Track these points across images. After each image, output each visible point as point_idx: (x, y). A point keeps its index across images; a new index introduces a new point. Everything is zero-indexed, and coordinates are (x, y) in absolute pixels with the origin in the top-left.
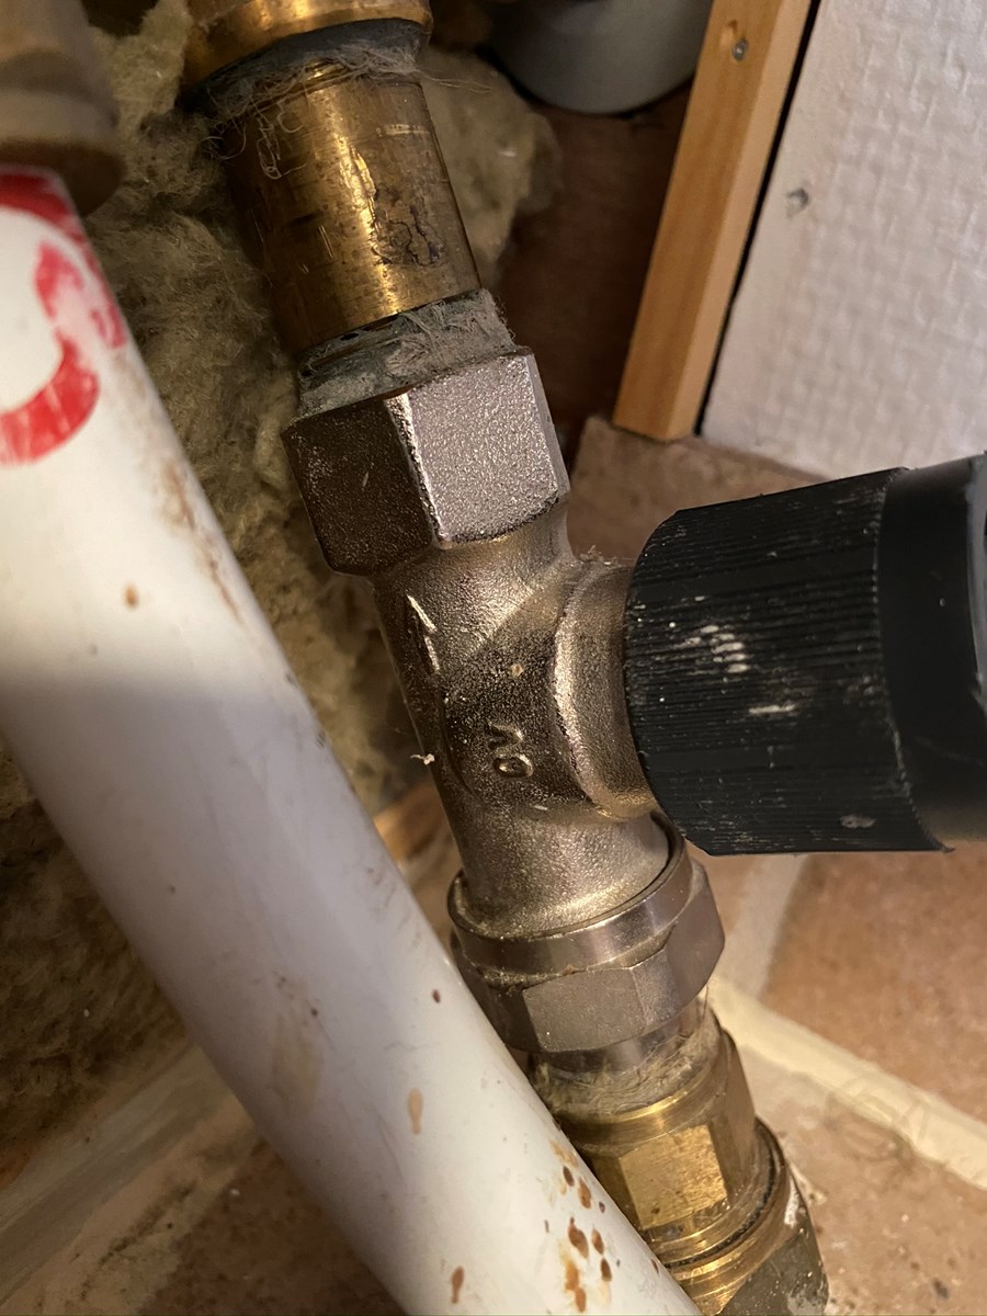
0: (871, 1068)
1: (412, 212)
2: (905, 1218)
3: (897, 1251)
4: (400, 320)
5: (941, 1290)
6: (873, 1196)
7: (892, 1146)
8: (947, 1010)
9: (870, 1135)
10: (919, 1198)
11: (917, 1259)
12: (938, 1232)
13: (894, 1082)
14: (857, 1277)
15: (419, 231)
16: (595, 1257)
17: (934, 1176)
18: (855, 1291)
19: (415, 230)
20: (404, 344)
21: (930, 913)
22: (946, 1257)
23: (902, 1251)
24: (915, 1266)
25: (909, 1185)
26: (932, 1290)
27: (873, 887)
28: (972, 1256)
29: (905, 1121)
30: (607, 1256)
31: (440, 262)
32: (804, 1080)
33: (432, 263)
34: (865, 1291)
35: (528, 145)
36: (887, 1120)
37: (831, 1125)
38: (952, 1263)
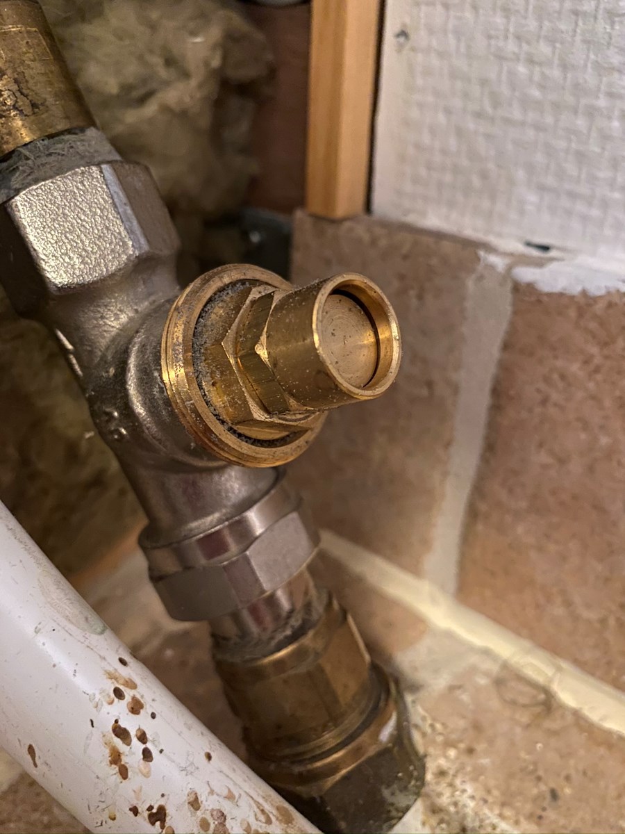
0: (527, 644)
1: (15, 82)
2: (539, 745)
3: (526, 767)
4: (16, 153)
5: (554, 795)
6: (518, 730)
7: (542, 697)
8: (568, 604)
9: (527, 689)
10: (555, 733)
11: (541, 773)
12: (562, 757)
13: (542, 654)
14: (492, 783)
15: (22, 94)
16: (137, 746)
17: (570, 719)
18: (489, 792)
19: (19, 94)
20: (21, 168)
21: (547, 536)
22: (564, 774)
23: (531, 767)
24: (539, 779)
25: (548, 724)
26: (548, 796)
27: (508, 519)
28: (585, 773)
29: (551, 680)
30: (149, 745)
31: (41, 112)
32: (486, 652)
33: (34, 113)
34: (496, 793)
35: (215, 32)
36: (541, 680)
37: (499, 683)
38: (568, 778)
